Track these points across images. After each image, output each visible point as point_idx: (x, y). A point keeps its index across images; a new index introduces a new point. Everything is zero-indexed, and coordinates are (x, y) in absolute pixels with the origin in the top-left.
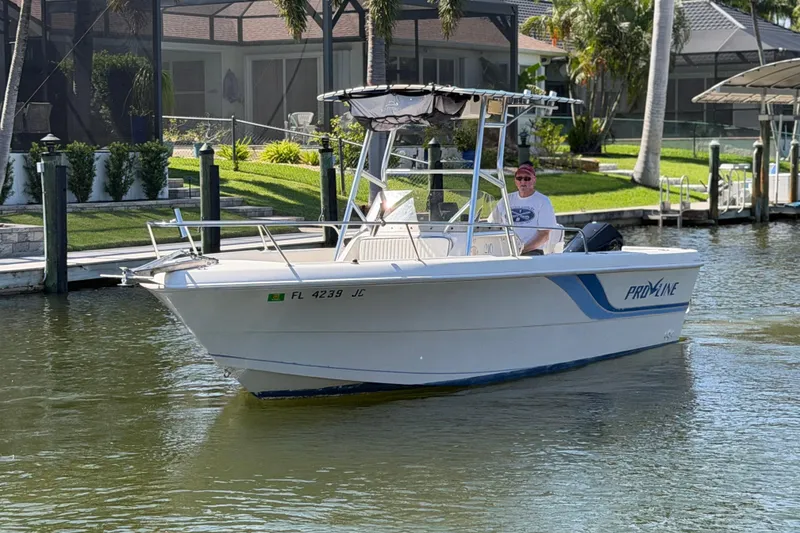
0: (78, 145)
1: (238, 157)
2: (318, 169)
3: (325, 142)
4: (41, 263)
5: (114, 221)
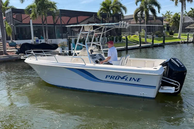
0: (112, 36)
2: (139, 38)
3: (140, 35)
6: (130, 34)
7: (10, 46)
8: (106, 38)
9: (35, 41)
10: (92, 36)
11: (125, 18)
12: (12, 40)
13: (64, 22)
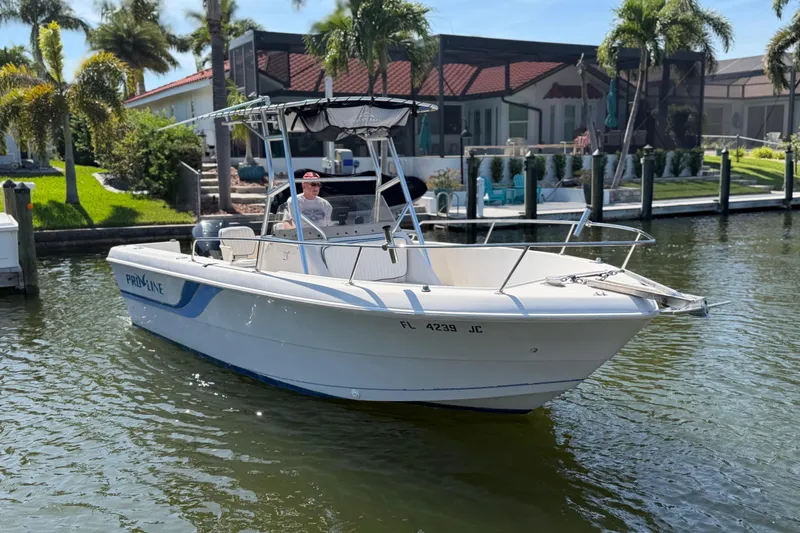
0: (659, 150)
1: (739, 156)
2: (784, 162)
3: (789, 148)
4: (639, 206)
5: (675, 186)
6: (739, 143)
7: (242, 180)
8: (629, 157)
9: (337, 161)
10: (565, 146)
11: (721, 71)
12: (251, 155)
13: (452, 88)
